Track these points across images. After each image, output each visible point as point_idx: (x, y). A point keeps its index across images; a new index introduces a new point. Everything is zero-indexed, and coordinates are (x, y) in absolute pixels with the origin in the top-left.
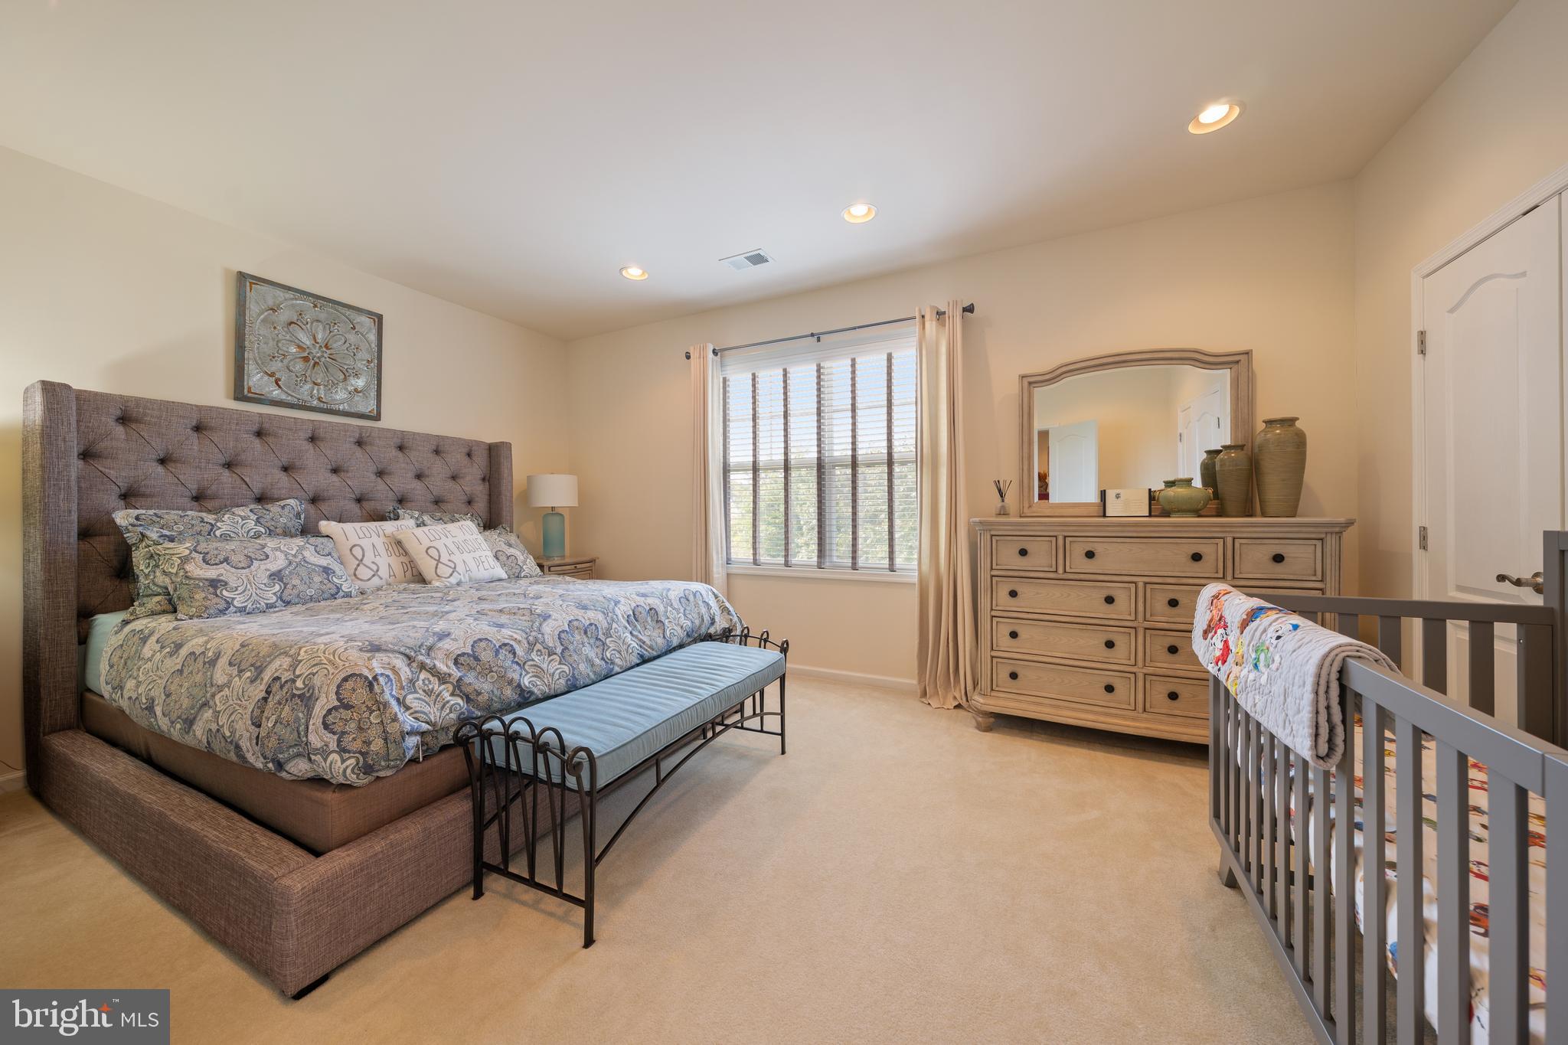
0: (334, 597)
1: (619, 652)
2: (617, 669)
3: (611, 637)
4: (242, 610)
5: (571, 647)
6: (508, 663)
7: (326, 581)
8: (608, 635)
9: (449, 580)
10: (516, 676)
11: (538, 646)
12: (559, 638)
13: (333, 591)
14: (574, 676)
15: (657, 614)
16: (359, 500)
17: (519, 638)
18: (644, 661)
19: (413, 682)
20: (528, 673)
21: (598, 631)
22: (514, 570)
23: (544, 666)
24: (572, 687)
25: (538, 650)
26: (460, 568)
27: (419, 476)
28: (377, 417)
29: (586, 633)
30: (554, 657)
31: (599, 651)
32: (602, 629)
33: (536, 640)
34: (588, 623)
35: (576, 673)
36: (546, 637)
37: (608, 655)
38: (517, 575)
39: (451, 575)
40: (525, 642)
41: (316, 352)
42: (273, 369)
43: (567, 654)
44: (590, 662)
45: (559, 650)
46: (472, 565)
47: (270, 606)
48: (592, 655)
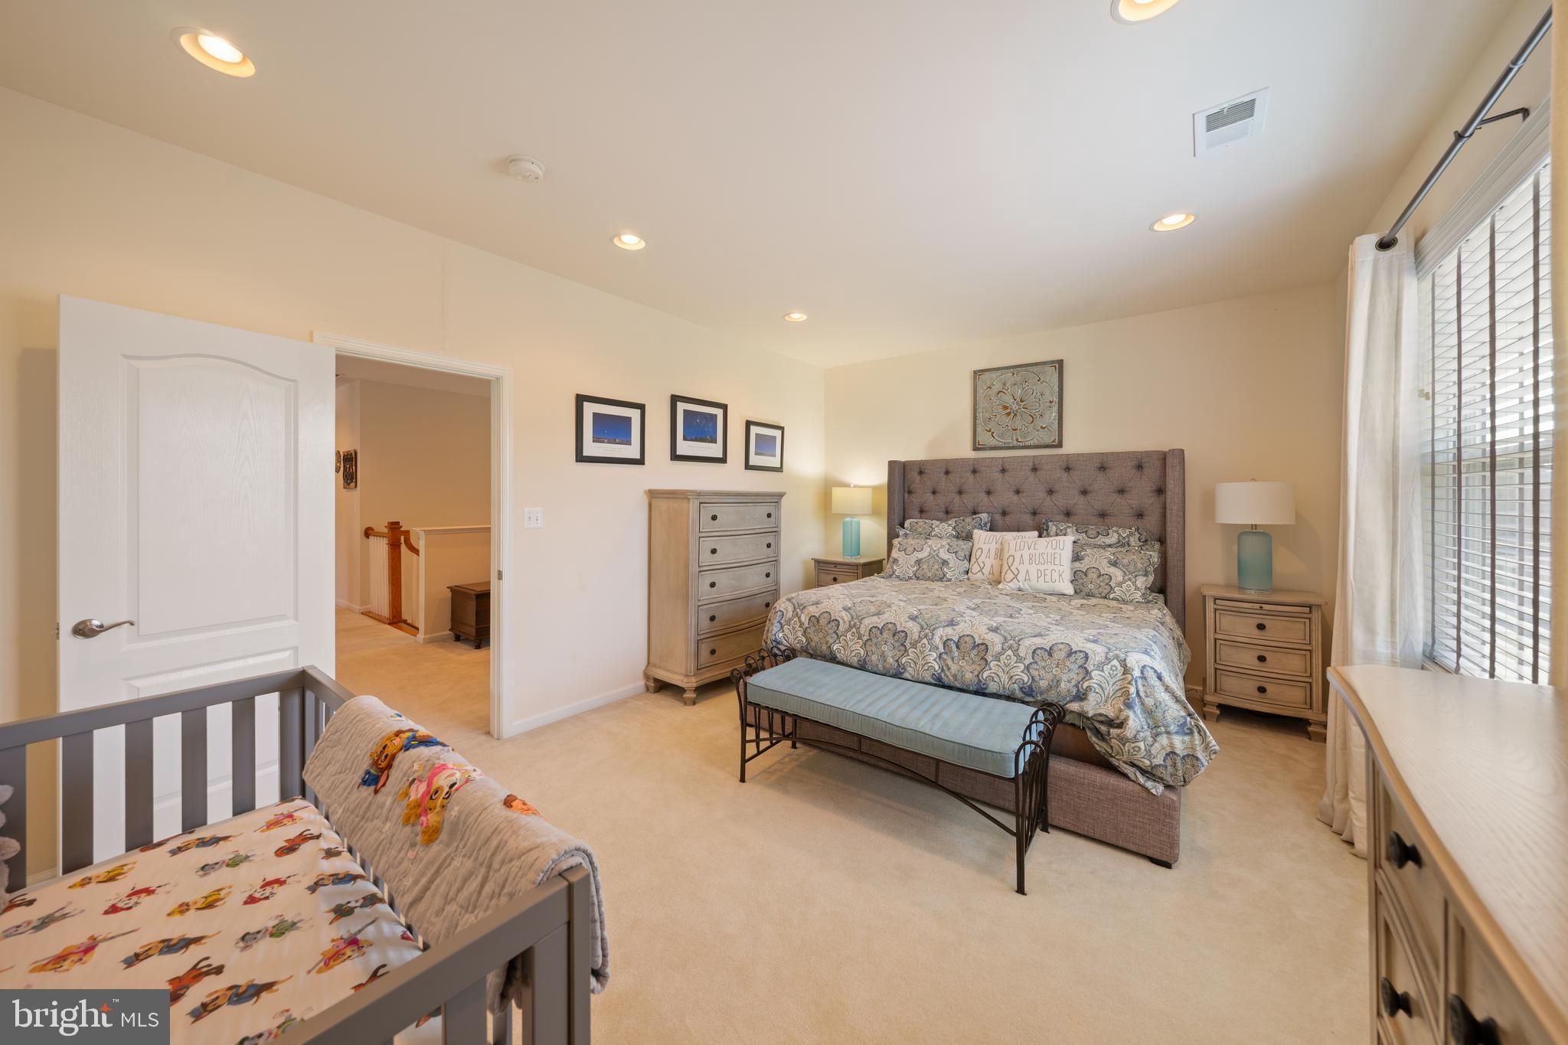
0: (941, 580)
1: (915, 663)
2: (906, 675)
3: (916, 649)
4: (898, 577)
5: (874, 640)
6: (831, 631)
7: (939, 569)
8: (914, 645)
9: (1009, 584)
10: (831, 641)
11: (854, 630)
12: (870, 630)
13: (941, 576)
14: (865, 660)
15: (987, 652)
16: (1034, 513)
17: (846, 620)
18: (940, 684)
19: (790, 620)
20: (840, 643)
21: (906, 639)
22: (1101, 589)
23: (850, 644)
24: (862, 667)
25: (853, 632)
26: (1021, 577)
27: (1084, 492)
28: (1060, 445)
29: (894, 635)
30: (860, 641)
31: (899, 654)
32: (911, 639)
33: (855, 625)
34: (902, 629)
35: (868, 659)
36: (862, 626)
37: (903, 661)
38: (1104, 595)
39: (1011, 581)
40: (848, 623)
41: (1015, 407)
42: (990, 427)
43: (869, 643)
44: (883, 656)
45: (865, 638)
46: (1033, 575)
47: (910, 578)
48: (889, 654)
